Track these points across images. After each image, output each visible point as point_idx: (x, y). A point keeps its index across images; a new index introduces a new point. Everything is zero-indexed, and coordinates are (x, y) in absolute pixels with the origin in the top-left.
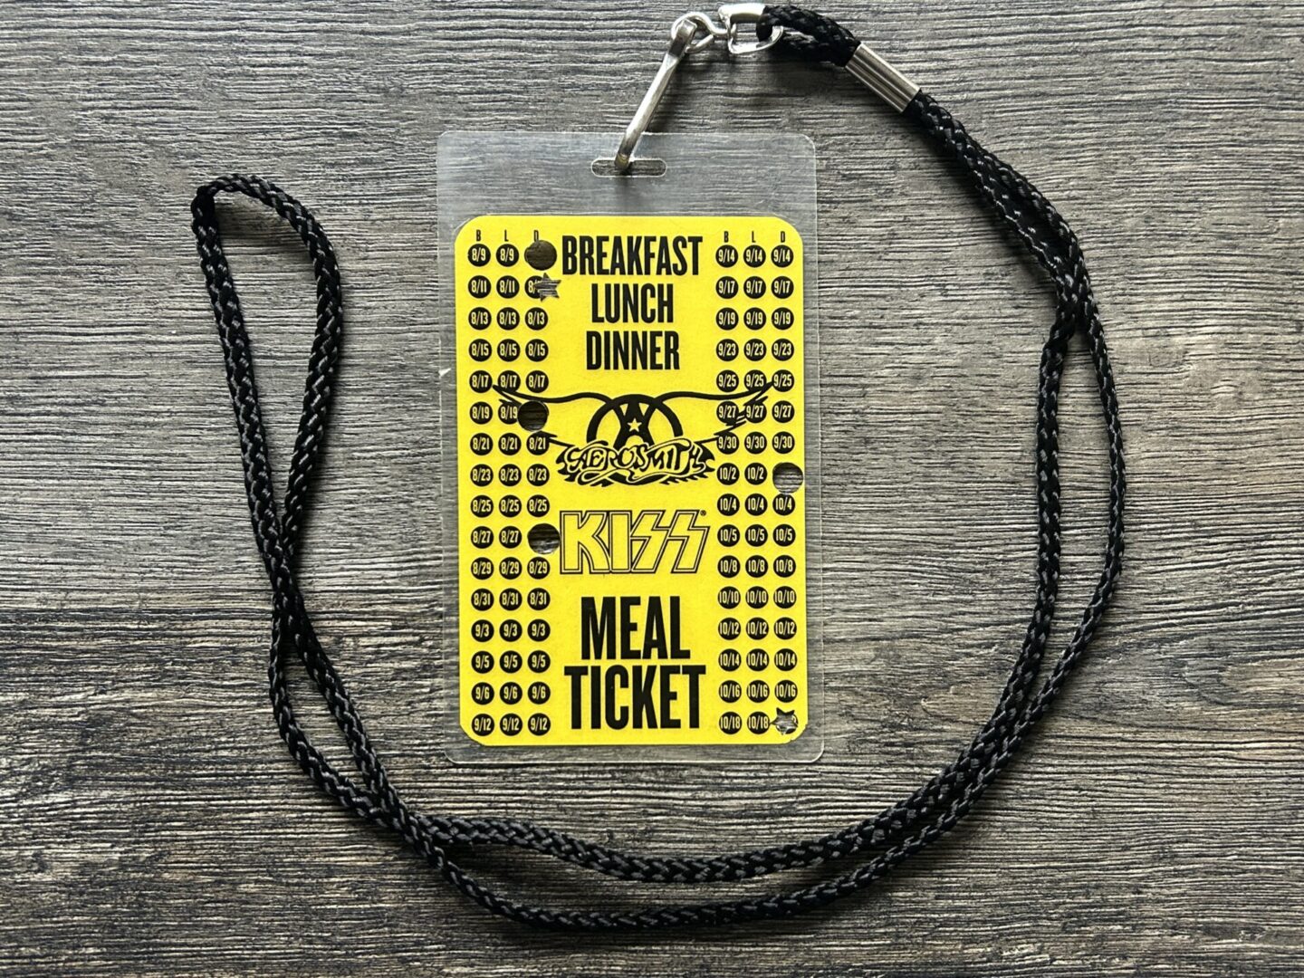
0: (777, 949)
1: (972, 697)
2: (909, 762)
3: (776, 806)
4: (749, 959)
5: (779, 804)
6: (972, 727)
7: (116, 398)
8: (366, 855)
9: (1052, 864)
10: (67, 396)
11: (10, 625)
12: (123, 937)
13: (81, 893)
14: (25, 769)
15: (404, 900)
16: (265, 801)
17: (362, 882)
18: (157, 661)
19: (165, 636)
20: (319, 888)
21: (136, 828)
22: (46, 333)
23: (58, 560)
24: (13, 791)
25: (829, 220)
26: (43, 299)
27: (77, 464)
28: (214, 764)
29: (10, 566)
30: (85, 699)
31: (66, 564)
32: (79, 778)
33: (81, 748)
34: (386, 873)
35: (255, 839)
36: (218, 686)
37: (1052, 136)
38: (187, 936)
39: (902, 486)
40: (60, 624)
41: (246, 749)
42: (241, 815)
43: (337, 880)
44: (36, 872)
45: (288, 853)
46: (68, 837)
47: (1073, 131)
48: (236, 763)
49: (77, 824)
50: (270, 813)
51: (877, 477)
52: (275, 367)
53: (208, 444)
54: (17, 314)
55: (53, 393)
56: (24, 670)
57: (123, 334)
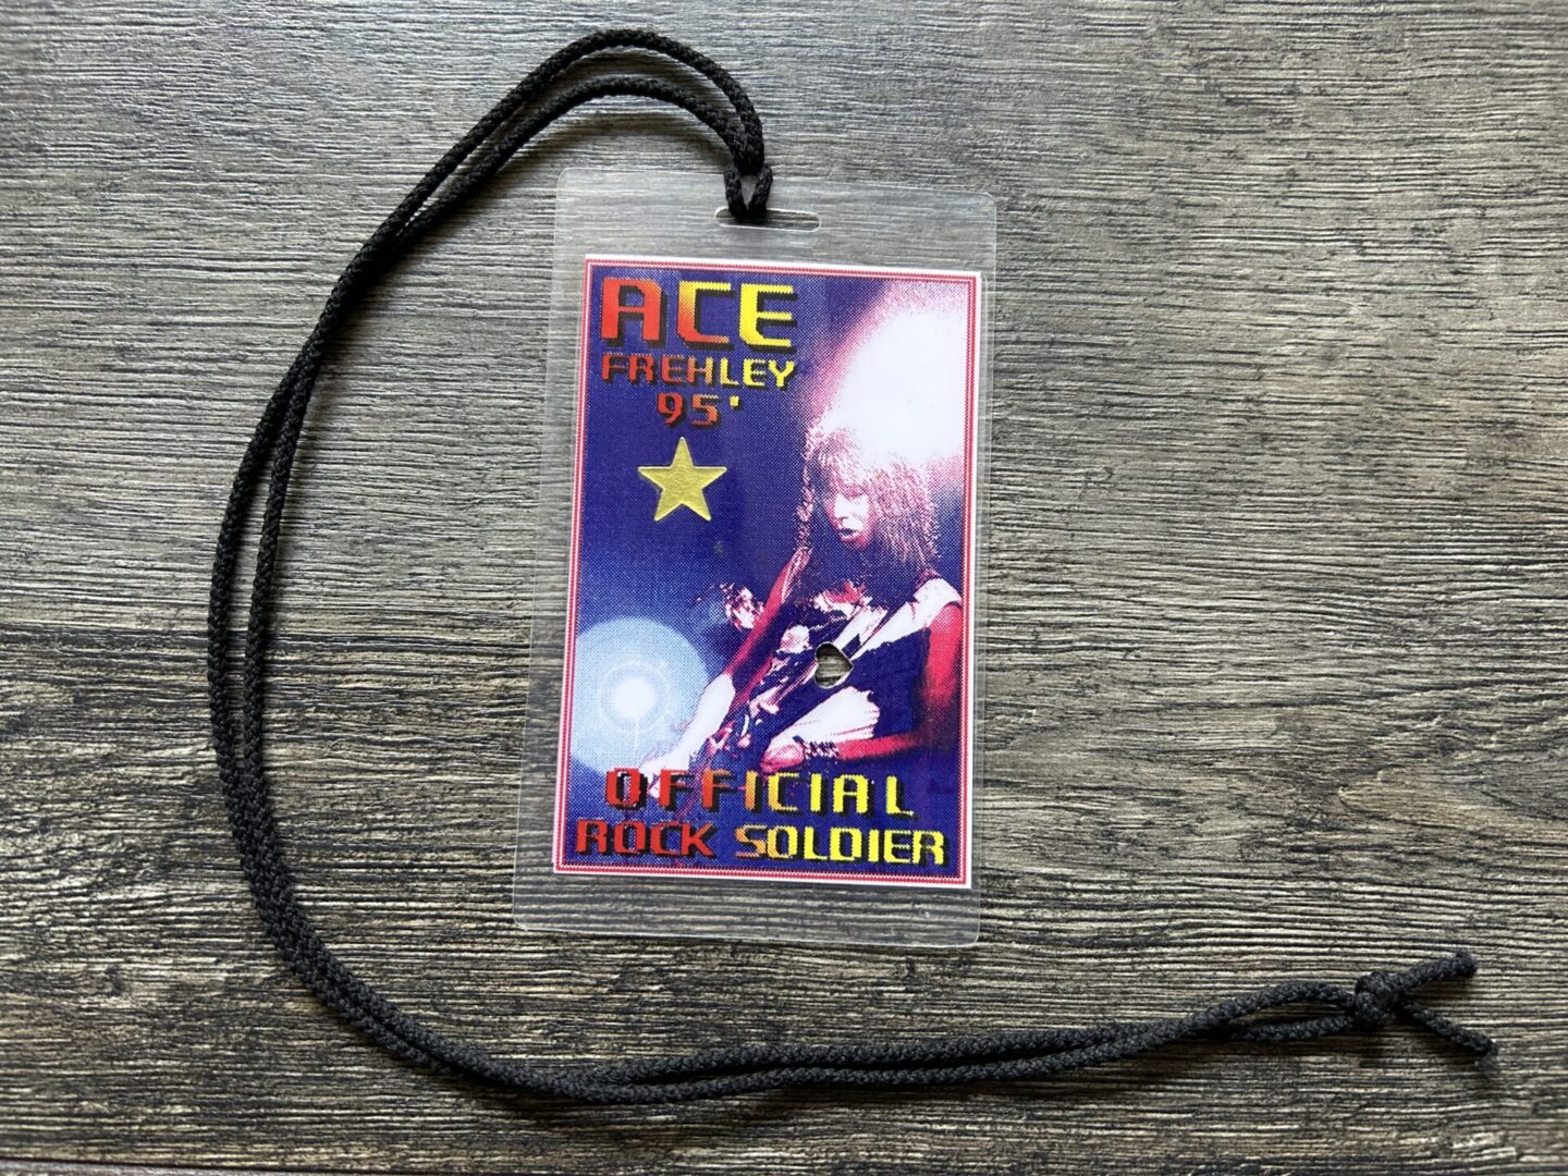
0: (1141, 1133)
1: (1407, 787)
2: (1322, 874)
3: (1141, 933)
4: (1102, 1146)
5: (1145, 929)
6: (1408, 828)
7: (262, 352)
8: (569, 984)
9: (1519, 1021)
10: (197, 349)
11: (97, 651)
12: (224, 1092)
13: (170, 1027)
14: (103, 849)
15: (620, 1051)
16: (433, 905)
17: (563, 1023)
18: (295, 706)
19: (308, 671)
20: (503, 1029)
21: (251, 937)
22: (175, 266)
23: (170, 564)
24: (85, 880)
25: (1210, 154)
26: (173, 223)
27: (204, 438)
28: (365, 850)
29: (104, 571)
30: (192, 754)
31: (181, 570)
32: (179, 865)
33: (183, 822)
34: (596, 1011)
35: (418, 956)
36: (376, 743)
37: (1493, 62)
38: (315, 1094)
39: (1312, 499)
40: (166, 651)
41: (410, 830)
42: (399, 923)
43: (528, 1018)
44: (109, 995)
45: (462, 979)
46: (155, 947)
47: (1519, 57)
48: (395, 850)
49: (170, 928)
50: (440, 921)
51: (1277, 487)
52: (475, 318)
53: (381, 416)
54: (139, 241)
55: (179, 344)
56: (111, 713)
57: (277, 270)
